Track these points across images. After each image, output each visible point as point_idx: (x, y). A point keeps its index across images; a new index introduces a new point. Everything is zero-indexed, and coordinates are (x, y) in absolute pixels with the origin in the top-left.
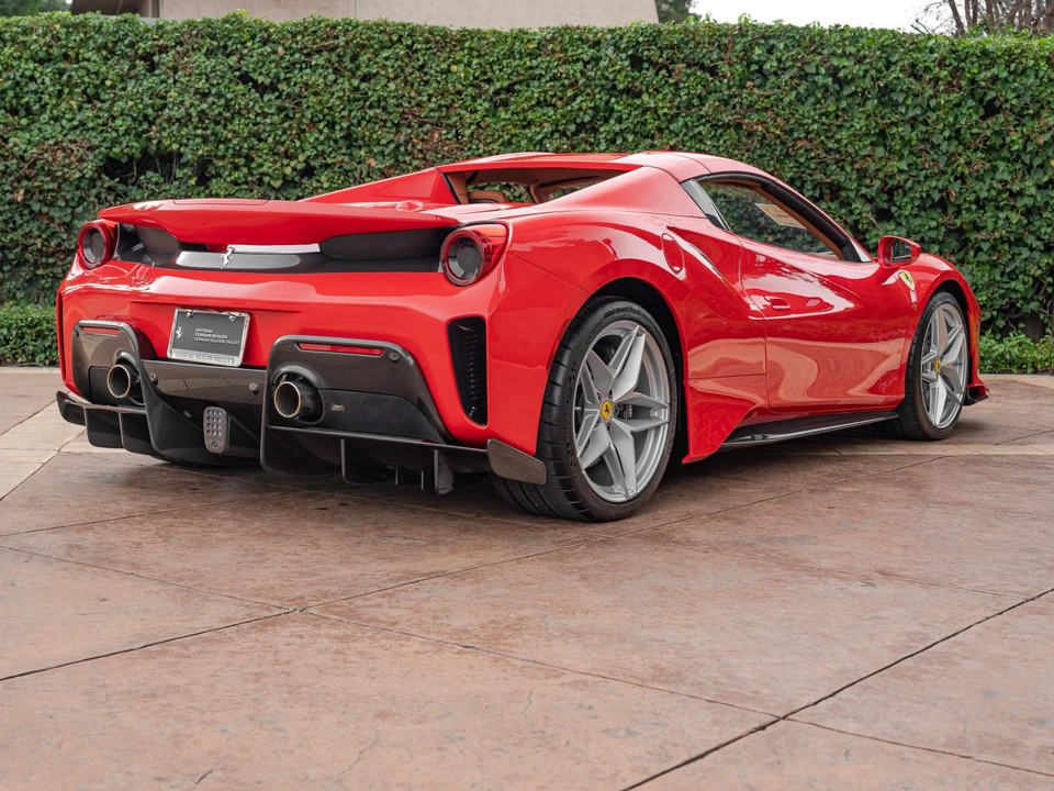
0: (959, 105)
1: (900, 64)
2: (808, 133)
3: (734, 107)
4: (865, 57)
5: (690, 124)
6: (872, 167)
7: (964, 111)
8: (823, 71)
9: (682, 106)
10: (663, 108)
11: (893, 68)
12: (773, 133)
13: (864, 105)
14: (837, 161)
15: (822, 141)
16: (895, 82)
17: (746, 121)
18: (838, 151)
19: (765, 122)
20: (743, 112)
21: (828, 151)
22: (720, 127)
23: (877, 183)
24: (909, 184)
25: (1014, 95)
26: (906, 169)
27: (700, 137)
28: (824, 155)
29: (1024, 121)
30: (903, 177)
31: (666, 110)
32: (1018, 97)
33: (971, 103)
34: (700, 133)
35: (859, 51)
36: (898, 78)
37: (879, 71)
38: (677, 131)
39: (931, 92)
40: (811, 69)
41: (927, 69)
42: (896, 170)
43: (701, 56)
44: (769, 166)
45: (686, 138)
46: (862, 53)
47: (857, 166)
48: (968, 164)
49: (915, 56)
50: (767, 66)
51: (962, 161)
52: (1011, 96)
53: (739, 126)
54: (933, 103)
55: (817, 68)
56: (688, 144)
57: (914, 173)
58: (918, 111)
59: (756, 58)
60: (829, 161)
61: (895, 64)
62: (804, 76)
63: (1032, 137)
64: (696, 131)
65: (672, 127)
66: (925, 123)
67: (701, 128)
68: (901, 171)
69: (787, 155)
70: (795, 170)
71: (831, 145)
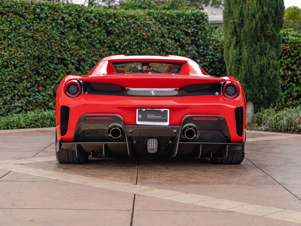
0: (100, 32)
1: (83, 17)
2: (55, 40)
3: (31, 30)
4: (72, 14)
5: (16, 36)
6: (75, 53)
7: (102, 34)
8: (60, 18)
9: (13, 29)
10: (6, 30)
11: (81, 18)
12: (44, 40)
13: (72, 31)
14: (64, 50)
15: (60, 43)
16: (82, 23)
17: (36, 35)
18: (65, 47)
19: (42, 36)
20: (34, 32)
21: (62, 46)
22: (26, 37)
23: (76, 58)
24: (87, 59)
25: (117, 29)
26: (86, 53)
27: (19, 41)
28: (61, 48)
29: (119, 38)
30: (85, 56)
31: (7, 30)
32: (118, 30)
33: (104, 31)
34: (20, 39)
35: (70, 12)
36: (83, 22)
37: (77, 19)
38: (11, 38)
39: (93, 27)
40: (56, 18)
41: (91, 19)
42: (82, 54)
43: (18, 11)
44: (43, 52)
45: (15, 41)
46: (71, 12)
47: (71, 52)
48: (104, 52)
49: (88, 14)
50: (42, 16)
51: (102, 51)
52: (116, 29)
53: (32, 37)
54: (93, 31)
55: (58, 17)
56: (15, 43)
57: (88, 55)
58: (89, 33)
59: (37, 13)
60: (62, 50)
61: (81, 17)
62: (54, 20)
63: (122, 43)
64: (18, 38)
65: (9, 37)
66: (91, 37)
67: (20, 37)
68: (84, 54)
69: (49, 48)
70: (51, 53)
71: (63, 45)
